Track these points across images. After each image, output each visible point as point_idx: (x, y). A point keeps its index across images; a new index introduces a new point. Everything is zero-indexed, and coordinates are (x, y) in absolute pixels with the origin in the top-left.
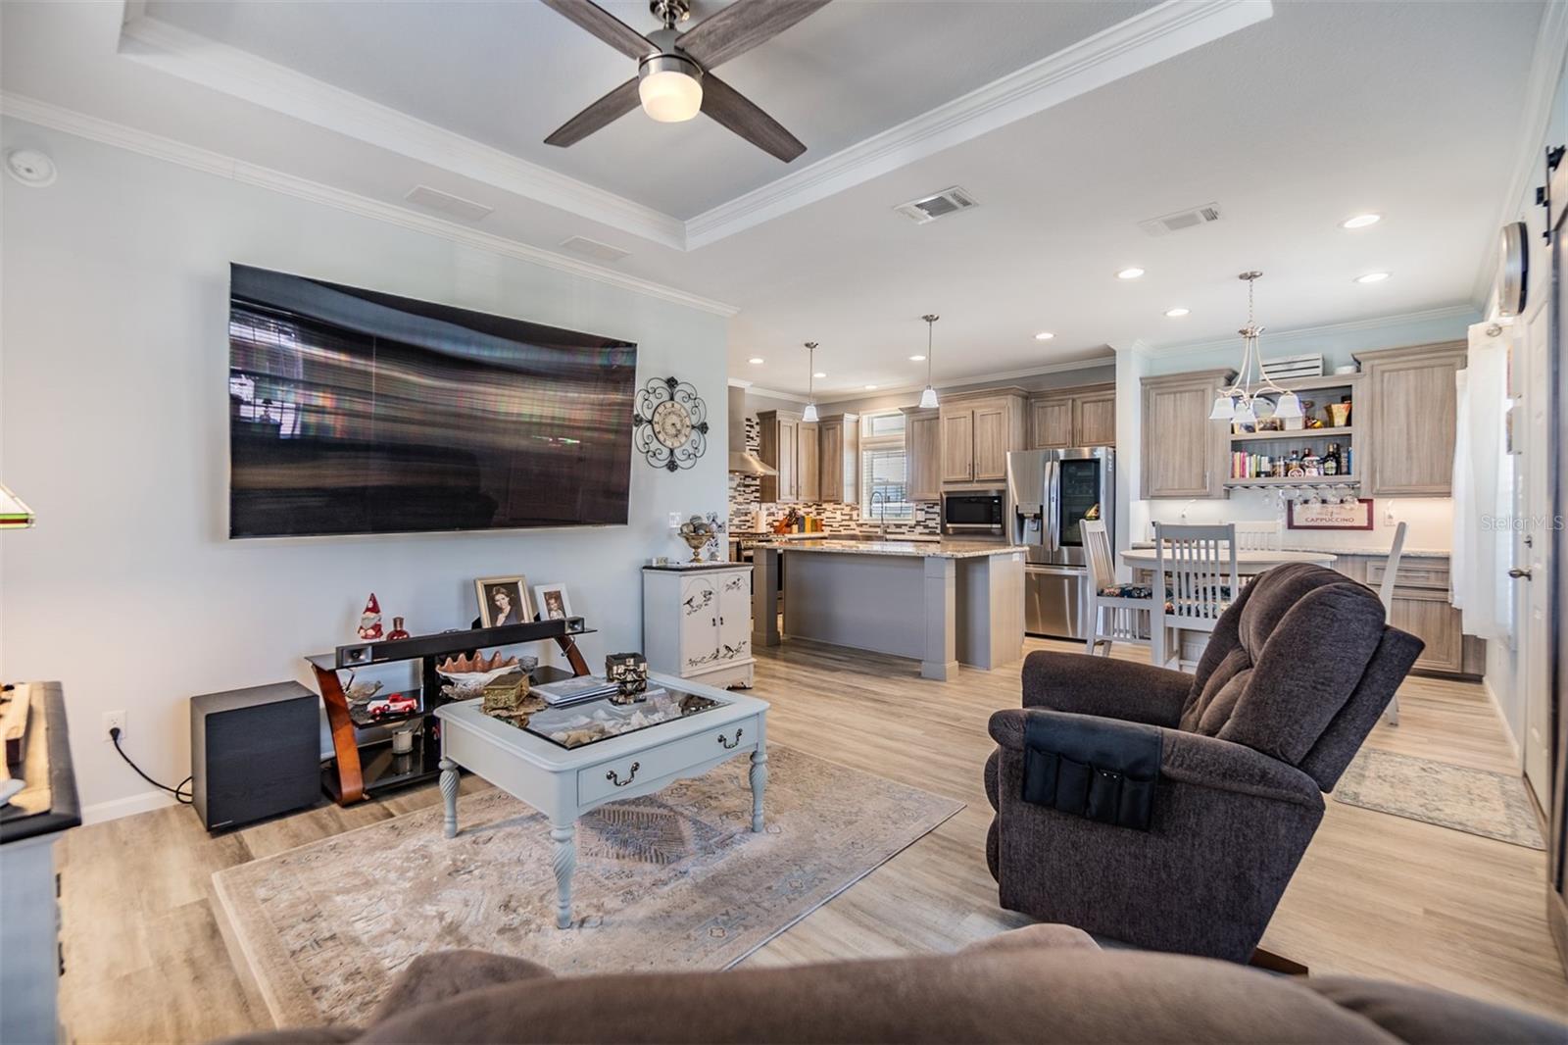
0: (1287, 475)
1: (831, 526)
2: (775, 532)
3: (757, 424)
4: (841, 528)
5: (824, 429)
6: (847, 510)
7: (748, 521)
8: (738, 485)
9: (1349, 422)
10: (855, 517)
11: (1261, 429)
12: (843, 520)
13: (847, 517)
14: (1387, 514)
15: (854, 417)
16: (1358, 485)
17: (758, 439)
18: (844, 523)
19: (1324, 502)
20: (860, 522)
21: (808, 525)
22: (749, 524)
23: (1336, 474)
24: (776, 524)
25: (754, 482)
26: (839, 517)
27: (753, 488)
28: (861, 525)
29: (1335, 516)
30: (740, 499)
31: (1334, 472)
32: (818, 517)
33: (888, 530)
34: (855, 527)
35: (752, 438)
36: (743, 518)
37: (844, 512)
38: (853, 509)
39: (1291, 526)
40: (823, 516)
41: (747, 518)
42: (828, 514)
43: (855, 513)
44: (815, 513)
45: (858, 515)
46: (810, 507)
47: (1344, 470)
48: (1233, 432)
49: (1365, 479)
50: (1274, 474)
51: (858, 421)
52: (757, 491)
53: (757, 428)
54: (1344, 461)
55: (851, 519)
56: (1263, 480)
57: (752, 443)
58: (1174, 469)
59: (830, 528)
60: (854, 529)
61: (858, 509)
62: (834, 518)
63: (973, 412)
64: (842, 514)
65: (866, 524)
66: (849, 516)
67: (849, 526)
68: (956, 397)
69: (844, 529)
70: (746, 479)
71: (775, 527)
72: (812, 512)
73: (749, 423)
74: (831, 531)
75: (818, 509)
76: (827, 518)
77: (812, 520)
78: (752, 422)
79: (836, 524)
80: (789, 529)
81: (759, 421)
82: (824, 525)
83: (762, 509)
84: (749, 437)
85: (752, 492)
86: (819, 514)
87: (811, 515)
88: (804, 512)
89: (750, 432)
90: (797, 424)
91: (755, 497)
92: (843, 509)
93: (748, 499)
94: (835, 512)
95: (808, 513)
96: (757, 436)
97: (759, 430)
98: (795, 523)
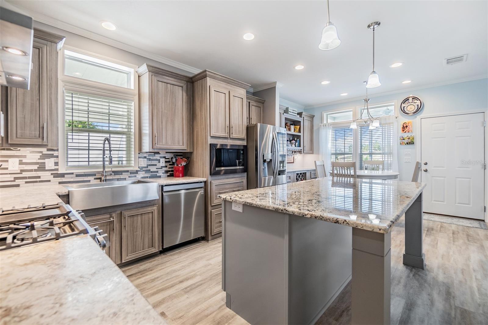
6: (33, 158)
10: (50, 166)
16: (302, 150)
20: (61, 171)
38: (46, 156)
43: (49, 162)
55: (41, 169)
60: (49, 181)
61: (57, 157)
62: (7, 169)
63: (229, 92)
64: (21, 163)
65: (73, 174)
66: (38, 166)
67: (39, 177)
68: (220, 77)
69: (26, 182)
79: (7, 178)
92: (24, 157)
94: (5, 161)
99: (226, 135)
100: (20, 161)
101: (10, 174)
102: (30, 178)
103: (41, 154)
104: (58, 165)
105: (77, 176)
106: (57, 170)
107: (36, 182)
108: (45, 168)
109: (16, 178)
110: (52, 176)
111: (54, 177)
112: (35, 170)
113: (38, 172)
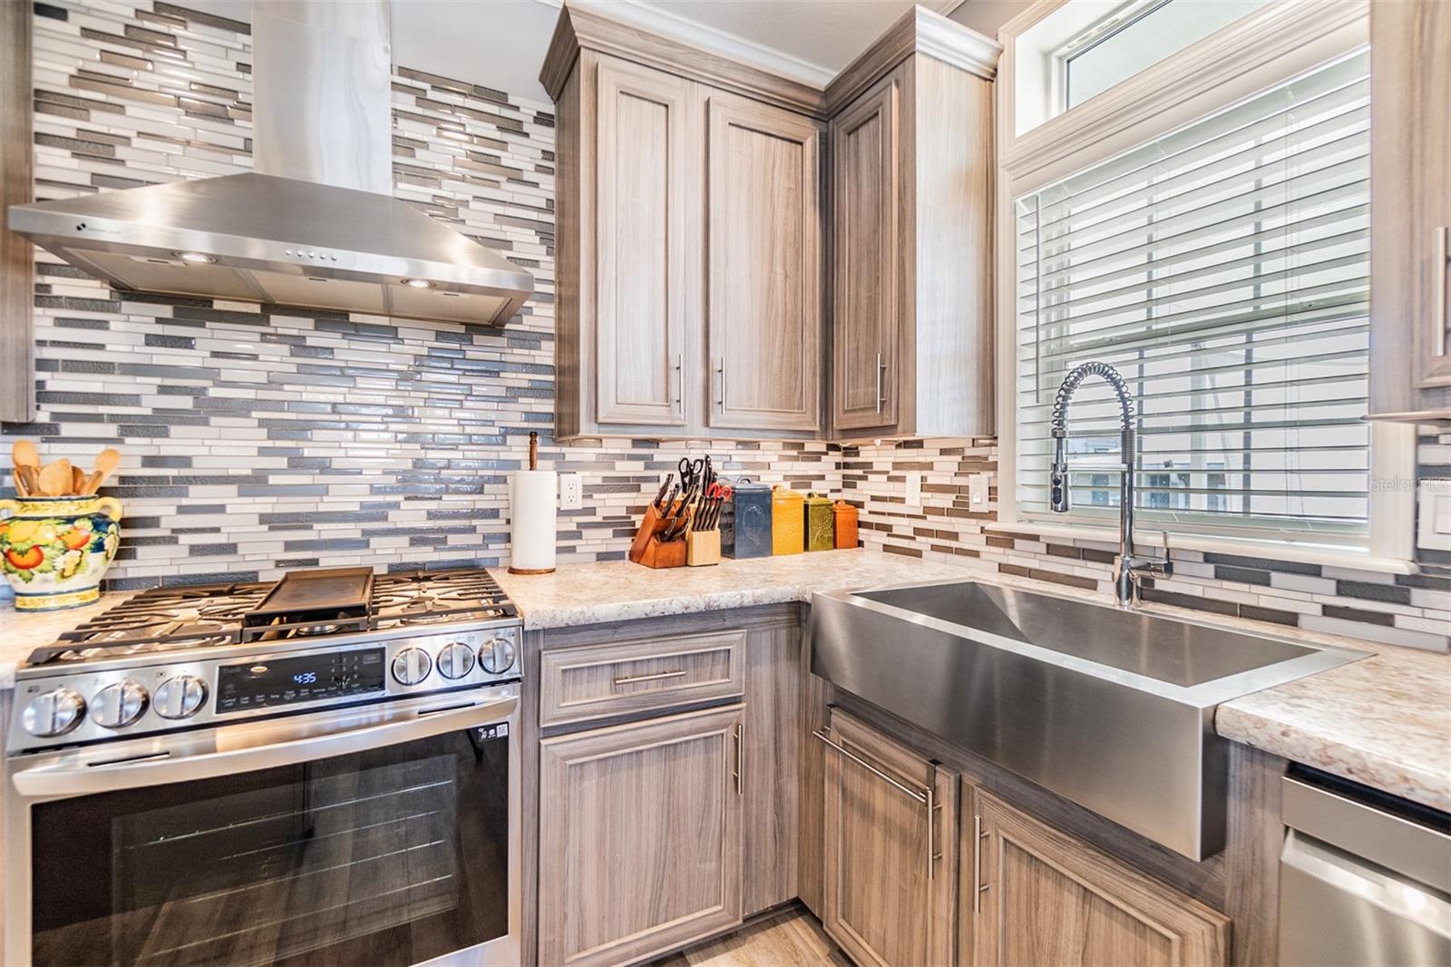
1: (887, 528)
2: (631, 557)
3: (542, 119)
5: (842, 137)
6: (945, 470)
7: (494, 514)
10: (978, 501)
12: (929, 510)
13: (946, 501)
15: (977, 43)
17: (544, 186)
18: (934, 522)
20: (1004, 524)
21: (786, 525)
22: (484, 525)
24: (635, 523)
25: (521, 355)
26: (914, 498)
28: (1007, 540)
30: (438, 421)
32: (848, 494)
33: (1162, 584)
34: (977, 543)
35: (516, 177)
36: (451, 502)
37: (933, 479)
38: (971, 464)
40: (863, 491)
41: (483, 503)
43: (977, 484)
44: (835, 478)
45: (992, 491)
46: (816, 457)
51: (996, 68)
52: (535, 391)
53: (541, 137)
55: (961, 509)
57: (509, 191)
59: (882, 538)
60: (976, 554)
61: (994, 467)
62: (902, 500)
64: (925, 487)
65: (1035, 538)
66: (953, 497)
67: (954, 536)
69: (934, 548)
70: (477, 339)
71: (634, 533)
72: (822, 478)
73: (494, 109)
74: (887, 548)
75: (847, 466)
76: (874, 498)
77: (806, 507)
78: (517, 108)
79: (903, 526)
80: (677, 547)
81: (550, 109)
82: (860, 524)
83: (539, 463)
84: (494, 162)
85: (513, 394)
86: (849, 483)
87: (817, 487)
88: (786, 478)
89: (503, 144)
90: (708, 103)
91: (530, 416)
92: (930, 466)
93: (492, 423)
94: (902, 479)
95: (802, 482)
96: (539, 169)
97: (552, 149)
98: (703, 522)
100: (923, 479)
101: (909, 516)
102: (939, 534)
103: (959, 458)
104: (996, 500)
105: (1052, 549)
106: (992, 515)
107: (948, 550)
108: (967, 504)
109: (918, 531)
110: (984, 537)
111: (989, 542)
112: (950, 513)
113: (954, 520)
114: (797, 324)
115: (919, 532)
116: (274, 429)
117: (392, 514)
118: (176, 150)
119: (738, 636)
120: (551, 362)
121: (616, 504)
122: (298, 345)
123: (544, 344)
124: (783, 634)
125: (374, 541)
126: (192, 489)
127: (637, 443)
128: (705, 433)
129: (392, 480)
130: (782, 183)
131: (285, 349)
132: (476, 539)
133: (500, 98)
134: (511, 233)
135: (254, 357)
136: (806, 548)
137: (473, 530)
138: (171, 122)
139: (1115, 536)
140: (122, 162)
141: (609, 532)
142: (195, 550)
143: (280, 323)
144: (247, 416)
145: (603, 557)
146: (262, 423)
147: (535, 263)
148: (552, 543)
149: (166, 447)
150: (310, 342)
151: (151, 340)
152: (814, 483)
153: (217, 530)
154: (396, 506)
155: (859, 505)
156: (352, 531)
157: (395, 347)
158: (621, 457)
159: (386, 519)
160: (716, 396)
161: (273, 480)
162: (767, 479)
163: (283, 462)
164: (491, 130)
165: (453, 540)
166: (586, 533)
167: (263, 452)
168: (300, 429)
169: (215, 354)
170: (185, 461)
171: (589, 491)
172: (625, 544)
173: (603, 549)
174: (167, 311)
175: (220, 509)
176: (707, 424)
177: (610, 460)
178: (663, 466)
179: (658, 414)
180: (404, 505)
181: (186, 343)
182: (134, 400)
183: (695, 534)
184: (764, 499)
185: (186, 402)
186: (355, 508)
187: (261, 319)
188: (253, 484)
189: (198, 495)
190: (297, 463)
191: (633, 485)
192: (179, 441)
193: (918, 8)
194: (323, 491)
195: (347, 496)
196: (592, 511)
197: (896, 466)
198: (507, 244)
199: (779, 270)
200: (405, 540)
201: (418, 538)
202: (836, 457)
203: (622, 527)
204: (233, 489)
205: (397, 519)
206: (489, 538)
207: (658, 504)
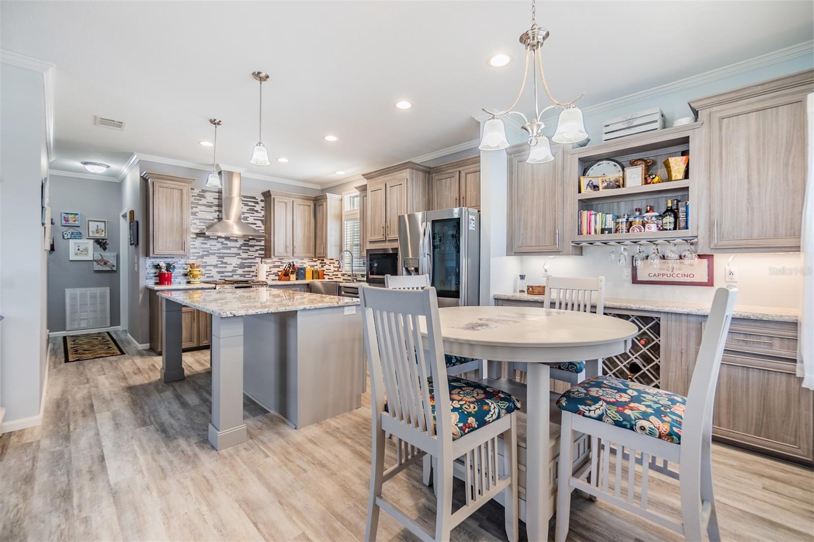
0: (629, 232)
1: (328, 275)
2: (278, 280)
3: (262, 201)
4: (334, 277)
5: (317, 206)
7: (253, 272)
8: (242, 245)
9: (686, 176)
11: (606, 188)
12: (334, 271)
13: (336, 269)
14: (728, 269)
15: (338, 197)
16: (696, 240)
17: (263, 213)
18: (335, 273)
19: (663, 258)
21: (309, 275)
22: (252, 274)
23: (675, 228)
24: (280, 273)
25: (258, 243)
26: (332, 269)
27: (258, 248)
28: (343, 275)
29: (676, 272)
30: (244, 255)
31: (672, 226)
32: (322, 269)
34: (340, 276)
35: (257, 211)
36: (246, 269)
39: (635, 281)
42: (326, 267)
44: (320, 266)
46: (316, 261)
47: (682, 224)
48: (580, 192)
49: (702, 233)
50: (616, 231)
51: (342, 200)
52: (261, 250)
53: (262, 204)
54: (682, 215)
55: (338, 271)
56: (606, 236)
57: (256, 214)
58: (532, 228)
59: (328, 277)
60: (340, 278)
62: (330, 269)
63: (386, 184)
65: (346, 274)
67: (337, 275)
68: (375, 174)
69: (335, 277)
70: (251, 241)
71: (279, 276)
72: (317, 265)
73: (253, 200)
74: (329, 279)
75: (322, 263)
76: (327, 269)
77: (313, 271)
78: (257, 199)
79: (331, 274)
80: (288, 277)
81: (263, 199)
82: (325, 275)
83: (263, 263)
84: (253, 210)
85: (257, 250)
86: (322, 266)
87: (316, 267)
88: (309, 265)
89: (255, 206)
90: (293, 201)
91: (259, 254)
92: (334, 263)
93: (253, 256)
94: (330, 266)
95: (313, 266)
96: (261, 210)
97: (263, 206)
98: (292, 273)
99: (381, 237)
106: (342, 271)
114: (309, 238)
115: (333, 275)
116: (219, 257)
117: (237, 271)
118: (205, 213)
119: (299, 288)
120: (263, 244)
121: (275, 270)
122: (222, 243)
123: (262, 241)
124: (306, 289)
125: (234, 276)
126: (207, 267)
127: (279, 259)
128: (292, 257)
129: (236, 266)
130: (307, 213)
131: (220, 244)
132: (251, 276)
133: (254, 198)
134: (256, 222)
135: (216, 245)
136: (313, 279)
137: (250, 274)
138: (203, 208)
139: (351, 273)
140: (197, 216)
141: (274, 275)
142: (208, 277)
143: (220, 240)
144: (215, 255)
145: (273, 280)
146: (217, 256)
147: (261, 227)
148: (265, 277)
149: (204, 260)
150: (224, 243)
151: (202, 243)
152: (315, 267)
153: (210, 274)
154: (237, 270)
155: (324, 271)
156: (230, 274)
157: (237, 243)
158: (276, 262)
159: (236, 272)
160: (295, 251)
161: (219, 265)
162: (305, 266)
163: (220, 263)
164: (253, 204)
165: (247, 276)
166: (270, 275)
167: (217, 261)
168: (223, 257)
169: (211, 245)
170: (206, 262)
171: (270, 268)
172: (277, 278)
173: (273, 278)
174: (203, 239)
175: (211, 270)
176: (293, 256)
177: (274, 262)
178: (283, 263)
179: (285, 254)
180: (239, 270)
181: (206, 244)
182: (199, 253)
183: (291, 275)
184: (304, 269)
185: (206, 253)
186: (231, 270)
187: (217, 239)
188: (216, 266)
189: (208, 268)
190: (222, 263)
191: (279, 267)
192: (205, 259)
193: (327, 194)
194: (226, 267)
195: (230, 268)
196: (271, 271)
197: (330, 263)
198: (256, 224)
199: (306, 229)
200: (239, 276)
201: (241, 275)
202: (320, 261)
203: (276, 274)
204: (212, 267)
205: (238, 272)
206: (253, 276)
207: (284, 269)
